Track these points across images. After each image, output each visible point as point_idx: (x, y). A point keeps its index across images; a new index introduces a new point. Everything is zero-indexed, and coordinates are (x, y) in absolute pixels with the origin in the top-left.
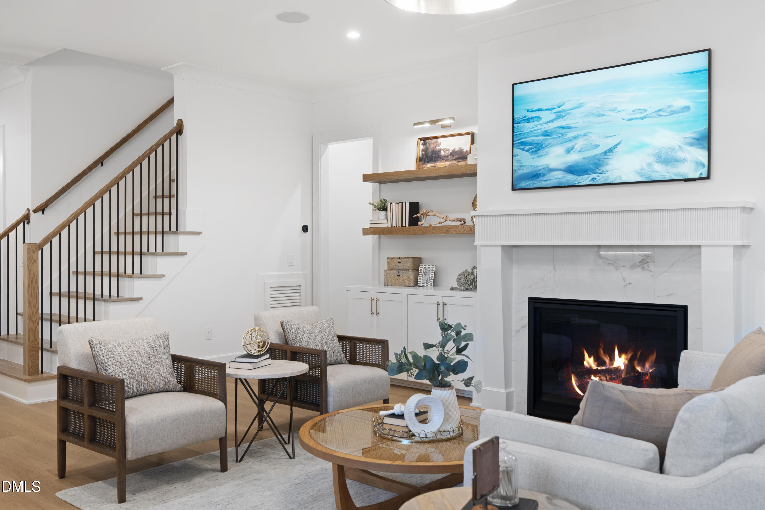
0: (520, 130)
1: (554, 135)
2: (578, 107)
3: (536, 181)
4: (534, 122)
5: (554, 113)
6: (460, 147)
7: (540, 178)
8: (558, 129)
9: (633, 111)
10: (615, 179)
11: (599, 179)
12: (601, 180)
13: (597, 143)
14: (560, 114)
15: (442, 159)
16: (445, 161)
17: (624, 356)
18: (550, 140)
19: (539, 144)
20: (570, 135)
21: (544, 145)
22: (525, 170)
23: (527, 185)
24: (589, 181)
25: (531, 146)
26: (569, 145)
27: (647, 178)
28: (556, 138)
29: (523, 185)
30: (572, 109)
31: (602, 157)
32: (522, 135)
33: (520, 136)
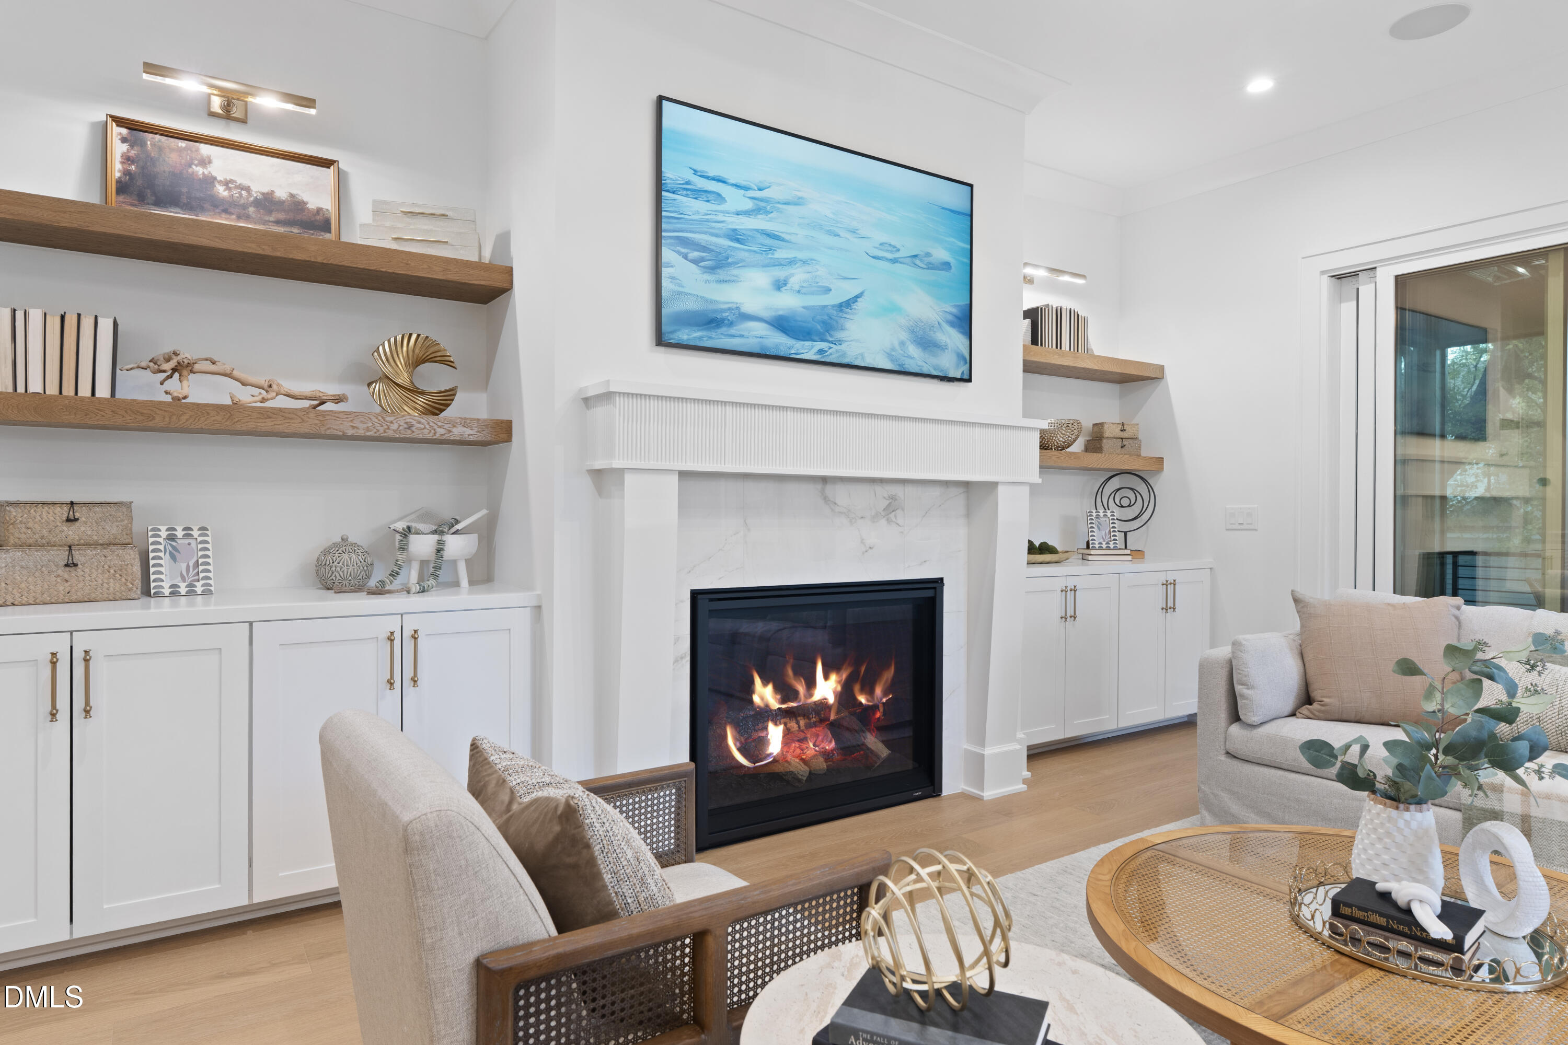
0: (676, 209)
1: (750, 244)
2: (795, 204)
3: (713, 334)
4: (708, 201)
5: (750, 198)
6: (294, 192)
7: (724, 330)
8: (758, 235)
9: (881, 244)
10: (856, 358)
11: (831, 354)
12: (834, 356)
13: (827, 285)
14: (762, 204)
15: (221, 208)
16: (234, 217)
17: (833, 677)
18: (741, 252)
19: (720, 253)
20: (781, 254)
21: (730, 260)
22: (690, 305)
23: (695, 338)
24: (815, 354)
25: (704, 254)
26: (780, 273)
27: (899, 365)
28: (755, 251)
29: (685, 337)
30: (783, 203)
31: (835, 312)
32: (682, 223)
33: (675, 223)
